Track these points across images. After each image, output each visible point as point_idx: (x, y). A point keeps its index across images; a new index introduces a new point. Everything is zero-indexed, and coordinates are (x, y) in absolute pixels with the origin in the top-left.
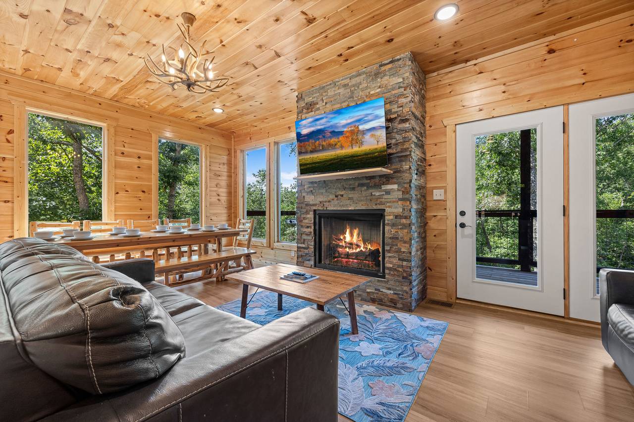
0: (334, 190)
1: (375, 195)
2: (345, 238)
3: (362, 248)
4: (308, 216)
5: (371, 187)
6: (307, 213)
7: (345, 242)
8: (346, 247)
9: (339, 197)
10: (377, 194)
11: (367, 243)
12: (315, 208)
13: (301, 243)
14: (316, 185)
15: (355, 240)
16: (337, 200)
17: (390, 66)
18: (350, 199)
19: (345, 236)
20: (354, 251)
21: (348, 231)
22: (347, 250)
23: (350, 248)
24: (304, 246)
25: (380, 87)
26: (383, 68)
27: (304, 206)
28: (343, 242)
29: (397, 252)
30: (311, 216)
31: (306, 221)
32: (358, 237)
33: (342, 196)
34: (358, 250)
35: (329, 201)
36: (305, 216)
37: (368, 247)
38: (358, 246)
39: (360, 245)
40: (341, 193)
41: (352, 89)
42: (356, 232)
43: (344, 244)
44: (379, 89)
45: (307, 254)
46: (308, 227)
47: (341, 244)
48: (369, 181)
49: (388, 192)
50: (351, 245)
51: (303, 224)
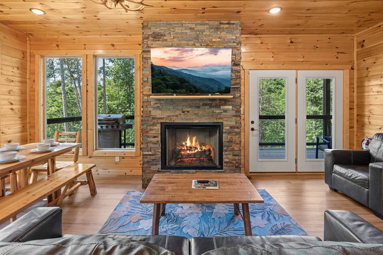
0: (182, 107)
1: (216, 112)
2: (186, 144)
3: (199, 150)
4: (155, 128)
5: (213, 107)
6: (154, 125)
7: (186, 147)
8: (187, 150)
9: (186, 112)
10: (217, 112)
11: (202, 146)
12: (162, 121)
13: (148, 151)
14: (163, 102)
15: (194, 144)
16: (184, 115)
17: (227, 26)
18: (196, 114)
19: (187, 142)
20: (193, 152)
21: (188, 138)
22: (188, 152)
23: (190, 150)
24: (151, 153)
25: (219, 38)
26: (222, 26)
27: (150, 119)
28: (185, 147)
29: (231, 151)
30: (158, 127)
31: (154, 132)
32: (196, 142)
33: (188, 112)
34: (196, 151)
35: (176, 116)
36: (151, 128)
37: (203, 148)
38: (196, 148)
39: (197, 147)
40: (188, 110)
41: (198, 33)
42: (194, 139)
43: (185, 148)
44: (219, 40)
45: (154, 160)
46: (155, 137)
47: (183, 148)
48: (211, 102)
49: (225, 111)
50: (190, 148)
51: (149, 135)
